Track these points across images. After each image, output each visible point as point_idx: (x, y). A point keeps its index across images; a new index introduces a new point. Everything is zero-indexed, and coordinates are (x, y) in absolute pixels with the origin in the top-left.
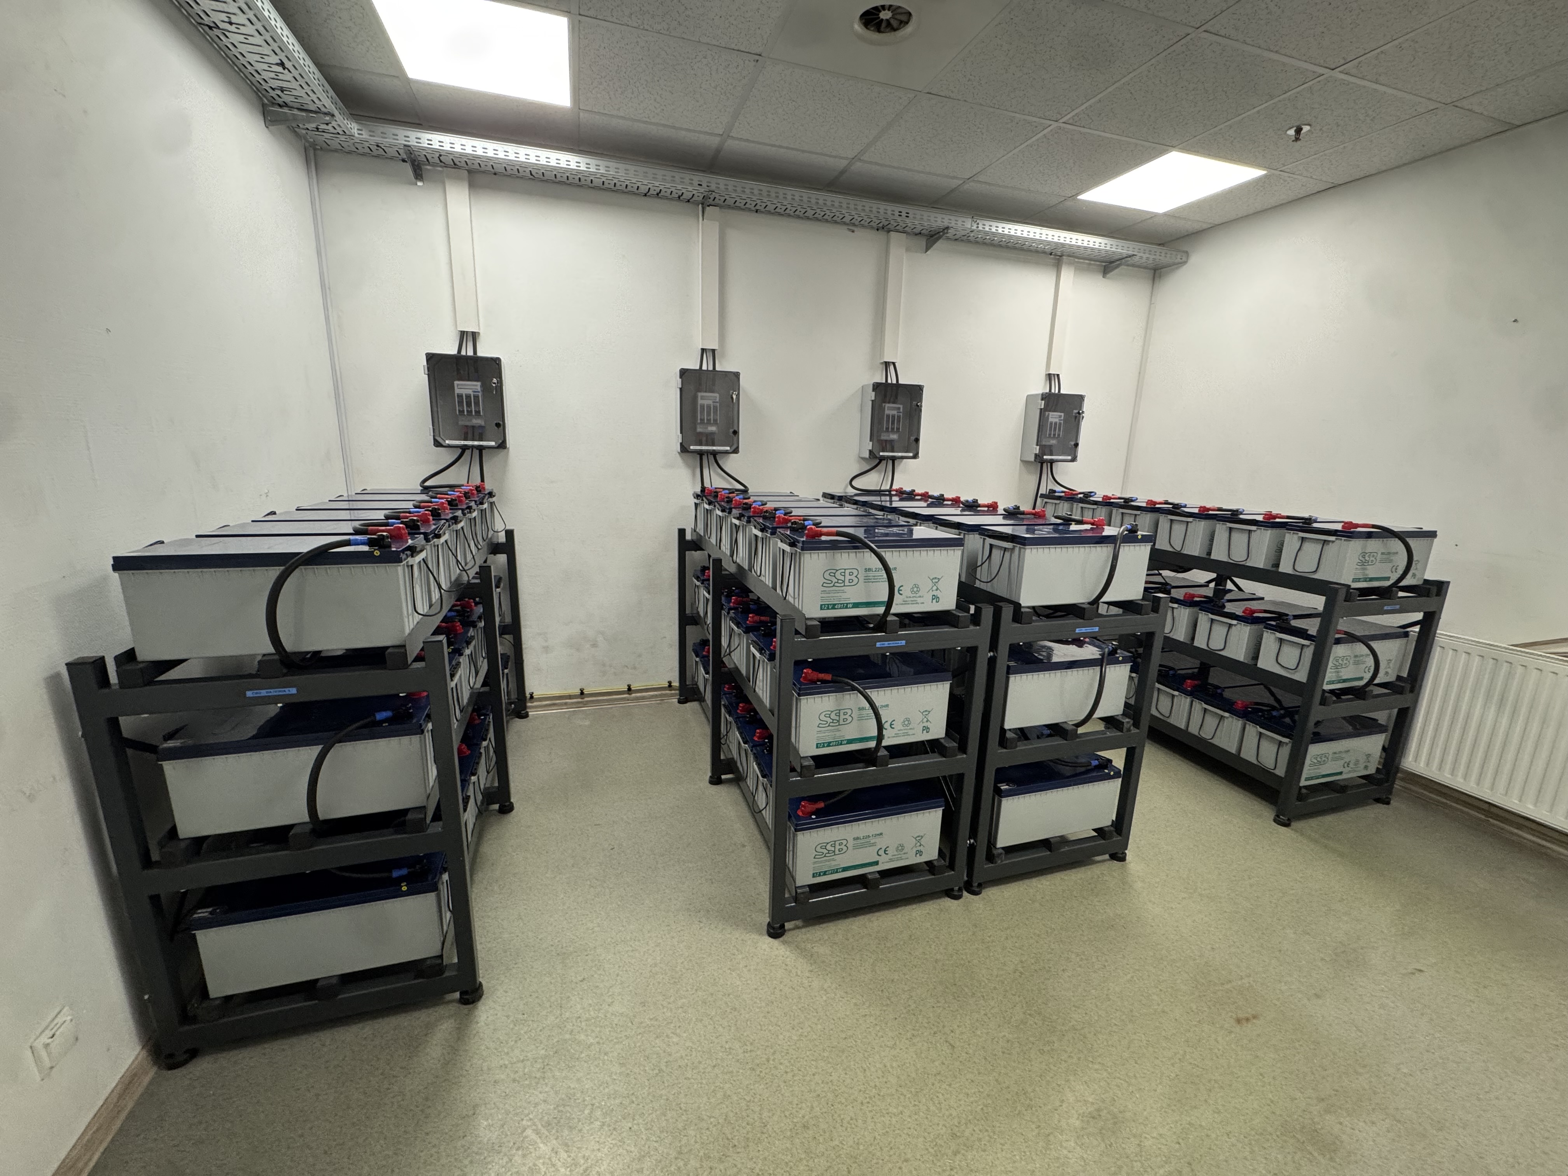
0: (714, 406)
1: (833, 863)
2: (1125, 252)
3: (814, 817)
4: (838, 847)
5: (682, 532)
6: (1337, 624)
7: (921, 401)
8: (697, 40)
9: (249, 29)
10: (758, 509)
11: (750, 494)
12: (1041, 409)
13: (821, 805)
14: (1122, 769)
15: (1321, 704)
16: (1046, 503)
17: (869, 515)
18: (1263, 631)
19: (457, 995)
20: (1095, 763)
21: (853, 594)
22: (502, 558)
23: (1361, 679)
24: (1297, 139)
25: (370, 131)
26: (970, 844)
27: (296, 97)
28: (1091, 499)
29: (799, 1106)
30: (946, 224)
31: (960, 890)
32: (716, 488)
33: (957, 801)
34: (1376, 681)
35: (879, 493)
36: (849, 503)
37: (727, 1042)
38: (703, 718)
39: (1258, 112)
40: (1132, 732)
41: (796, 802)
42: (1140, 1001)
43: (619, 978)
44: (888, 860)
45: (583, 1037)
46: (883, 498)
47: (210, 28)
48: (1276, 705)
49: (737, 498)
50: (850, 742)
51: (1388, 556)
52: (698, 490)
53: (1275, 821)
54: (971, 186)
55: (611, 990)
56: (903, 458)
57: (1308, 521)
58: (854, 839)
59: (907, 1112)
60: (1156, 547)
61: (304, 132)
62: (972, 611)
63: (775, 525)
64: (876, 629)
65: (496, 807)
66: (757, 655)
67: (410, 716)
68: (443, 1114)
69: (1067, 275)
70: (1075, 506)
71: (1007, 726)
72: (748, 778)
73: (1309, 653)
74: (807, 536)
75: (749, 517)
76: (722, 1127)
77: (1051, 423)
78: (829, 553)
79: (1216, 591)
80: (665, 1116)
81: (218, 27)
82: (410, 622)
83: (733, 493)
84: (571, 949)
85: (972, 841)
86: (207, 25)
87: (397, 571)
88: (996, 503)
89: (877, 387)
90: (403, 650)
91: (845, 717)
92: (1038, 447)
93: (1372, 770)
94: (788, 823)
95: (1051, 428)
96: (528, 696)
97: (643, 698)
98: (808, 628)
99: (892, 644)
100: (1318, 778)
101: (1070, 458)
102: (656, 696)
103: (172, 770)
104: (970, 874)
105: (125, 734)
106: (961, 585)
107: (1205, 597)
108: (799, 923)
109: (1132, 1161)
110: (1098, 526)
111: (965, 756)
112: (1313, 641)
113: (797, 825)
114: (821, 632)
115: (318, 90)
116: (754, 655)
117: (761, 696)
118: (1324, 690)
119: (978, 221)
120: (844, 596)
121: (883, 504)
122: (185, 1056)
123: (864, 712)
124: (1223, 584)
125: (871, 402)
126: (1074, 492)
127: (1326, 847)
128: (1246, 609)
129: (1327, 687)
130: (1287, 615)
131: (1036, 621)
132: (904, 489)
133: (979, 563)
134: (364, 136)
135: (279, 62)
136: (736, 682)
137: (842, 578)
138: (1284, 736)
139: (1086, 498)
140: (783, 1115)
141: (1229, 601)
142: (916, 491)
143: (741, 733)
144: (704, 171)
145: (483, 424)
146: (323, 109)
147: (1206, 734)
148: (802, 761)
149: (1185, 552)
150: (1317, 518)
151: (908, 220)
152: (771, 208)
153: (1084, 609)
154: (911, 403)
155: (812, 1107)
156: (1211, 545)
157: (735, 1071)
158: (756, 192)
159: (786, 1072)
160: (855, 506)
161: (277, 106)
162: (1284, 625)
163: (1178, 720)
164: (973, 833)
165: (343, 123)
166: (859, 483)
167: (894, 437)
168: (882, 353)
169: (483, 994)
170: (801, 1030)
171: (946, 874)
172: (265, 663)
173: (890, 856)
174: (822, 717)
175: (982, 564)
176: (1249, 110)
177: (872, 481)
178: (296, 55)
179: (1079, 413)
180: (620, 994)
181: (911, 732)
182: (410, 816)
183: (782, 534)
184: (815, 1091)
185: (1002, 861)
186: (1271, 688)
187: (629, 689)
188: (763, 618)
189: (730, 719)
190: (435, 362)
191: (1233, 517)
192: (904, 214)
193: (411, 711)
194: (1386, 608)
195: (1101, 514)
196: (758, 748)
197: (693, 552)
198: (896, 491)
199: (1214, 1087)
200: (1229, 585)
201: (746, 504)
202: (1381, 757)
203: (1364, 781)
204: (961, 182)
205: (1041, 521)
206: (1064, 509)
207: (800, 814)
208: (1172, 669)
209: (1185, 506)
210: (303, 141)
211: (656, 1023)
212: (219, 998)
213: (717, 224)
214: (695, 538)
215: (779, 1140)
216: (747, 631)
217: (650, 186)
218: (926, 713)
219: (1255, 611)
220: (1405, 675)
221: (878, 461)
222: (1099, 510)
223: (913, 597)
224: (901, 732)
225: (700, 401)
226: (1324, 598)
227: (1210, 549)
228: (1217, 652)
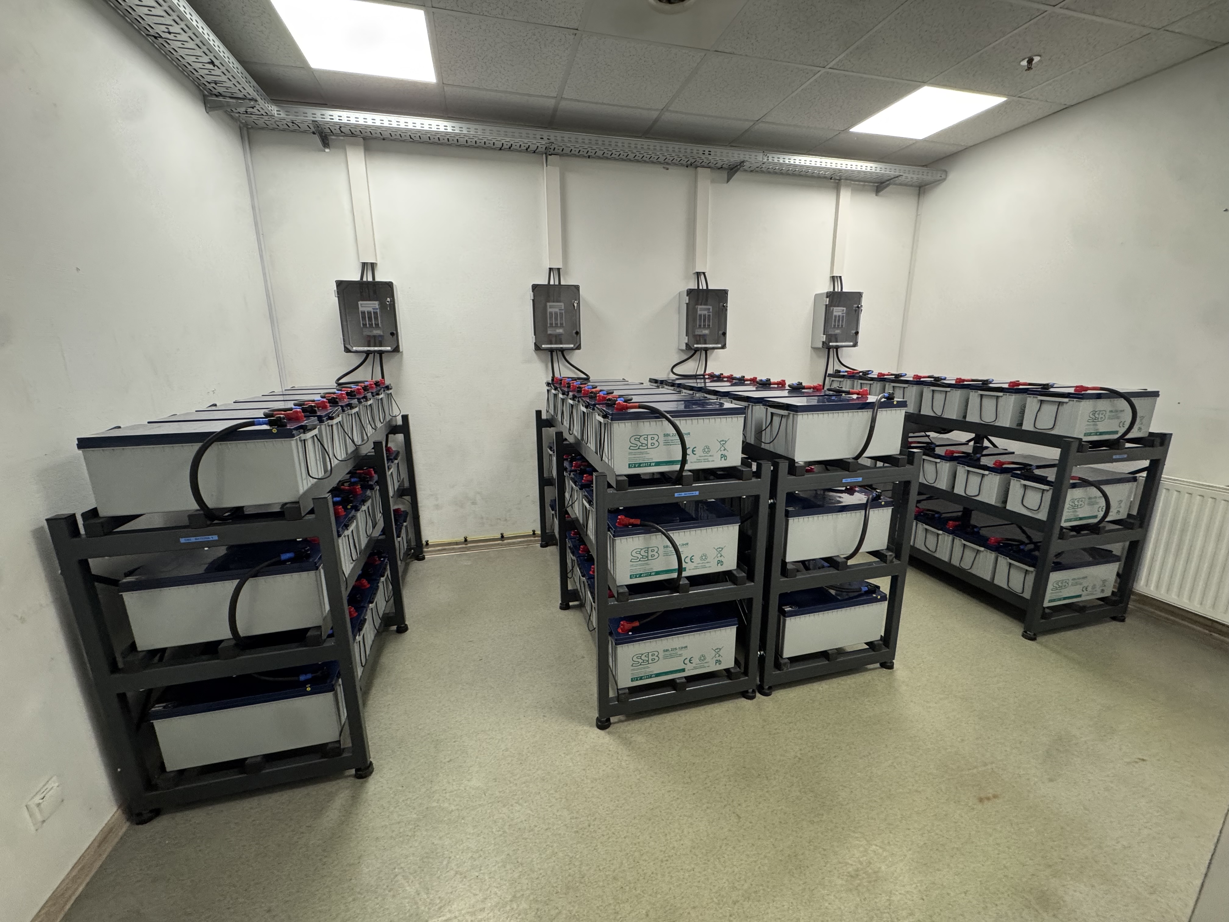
0: (560, 313)
1: (648, 670)
2: (893, 173)
3: (630, 633)
4: (651, 657)
5: (539, 413)
6: (1071, 472)
7: (726, 302)
8: (526, 21)
9: (184, 37)
10: (589, 391)
11: (588, 381)
12: (826, 305)
13: (637, 624)
14: (888, 594)
15: (1060, 538)
16: (833, 381)
18: (1010, 479)
19: (353, 771)
20: (865, 589)
21: (655, 455)
22: (400, 437)
23: (1096, 517)
24: (1029, 68)
25: (286, 112)
26: (760, 655)
27: (227, 88)
28: (869, 376)
29: (612, 862)
30: (742, 158)
31: (754, 691)
32: (562, 377)
33: (748, 620)
34: (1109, 519)
35: (695, 377)
36: (669, 386)
37: (558, 811)
38: (555, 558)
39: (994, 48)
40: (895, 563)
41: (616, 622)
42: (898, 783)
43: (478, 759)
44: (692, 668)
45: (446, 805)
46: (698, 381)
47: (156, 37)
48: (1026, 540)
49: (577, 384)
50: (657, 573)
51: (1116, 414)
52: (550, 380)
53: (1023, 636)
54: (761, 126)
55: (470, 769)
56: (714, 348)
57: (1047, 387)
58: (664, 651)
59: (697, 869)
60: (911, 412)
61: (237, 115)
62: (754, 468)
63: (597, 402)
64: (674, 483)
65: (394, 628)
66: (587, 506)
67: (308, 557)
68: (336, 862)
69: (846, 196)
70: (856, 382)
71: (788, 560)
72: (586, 604)
73: (1048, 496)
74: (618, 410)
76: (550, 877)
77: (836, 316)
78: (634, 422)
79: (975, 448)
80: (505, 867)
81: (161, 37)
82: (304, 485)
83: (575, 380)
84: (443, 737)
85: (762, 652)
86: (153, 36)
87: (291, 444)
88: (784, 381)
89: (690, 292)
90: (297, 505)
91: (652, 553)
92: (825, 336)
93: (1108, 593)
94: (610, 638)
95: (835, 320)
96: (424, 542)
97: (514, 543)
98: (618, 482)
99: (688, 494)
100: (1060, 600)
101: (852, 344)
102: (524, 542)
103: (131, 599)
104: (762, 680)
105: (94, 571)
106: (747, 445)
107: (964, 453)
108: (622, 717)
109: (881, 913)
110: (863, 395)
111: (753, 584)
112: (1052, 486)
113: (617, 640)
114: (629, 486)
115: (242, 81)
116: (585, 506)
118: (1062, 527)
119: (768, 155)
120: (647, 456)
121: (696, 385)
122: (150, 815)
123: (667, 550)
124: (981, 442)
125: (686, 305)
126: (855, 372)
127: (1065, 656)
128: (996, 462)
129: (1065, 524)
130: (1031, 465)
132: (715, 374)
133: (764, 428)
134: (282, 116)
135: (210, 61)
136: (576, 528)
137: (646, 442)
138: (1029, 566)
139: (864, 376)
140: (598, 869)
141: (984, 456)
142: (724, 375)
143: (580, 569)
144: (546, 128)
145: (382, 334)
146: (248, 96)
147: (966, 565)
148: (619, 589)
149: (945, 417)
150: (1054, 384)
151: (710, 157)
152: (600, 153)
153: (849, 463)
154: (719, 304)
155: (622, 863)
156: (966, 409)
157: (562, 833)
158: (587, 141)
159: (603, 835)
160: (671, 387)
161: (214, 96)
162: (1028, 474)
163: (943, 555)
164: (763, 647)
165: (265, 106)
166: (679, 370)
167: (706, 332)
168: (694, 267)
169: (373, 771)
170: (617, 802)
171: (741, 679)
172: (192, 517)
173: (694, 665)
174: (634, 554)
175: (766, 428)
176: (985, 47)
177: (690, 368)
178: (222, 54)
179: (858, 307)
180: (477, 772)
181: (707, 565)
182: (309, 634)
183: (601, 409)
184: (625, 850)
185: (788, 669)
186: (1022, 526)
187: (502, 536)
189: (574, 558)
190: (343, 288)
191: (984, 386)
192: (707, 153)
193: (309, 552)
194: (1114, 457)
195: (873, 386)
197: (548, 428)
198: (709, 375)
199: (956, 854)
200: (986, 443)
201: (582, 388)
202: (1116, 581)
203: (1102, 603)
204: (752, 123)
205: (817, 393)
206: (846, 385)
207: (620, 631)
208: (938, 513)
209: (945, 379)
210: (239, 123)
211: (503, 795)
212: (173, 771)
213: (558, 168)
214: (548, 417)
215: (593, 888)
216: (581, 487)
217: (503, 141)
218: (720, 550)
219: (1004, 463)
220: (1135, 512)
221: (694, 352)
222: (875, 384)
223: (705, 456)
224: (700, 565)
225: (549, 310)
226: (1060, 450)
227: (966, 413)
228: (973, 498)
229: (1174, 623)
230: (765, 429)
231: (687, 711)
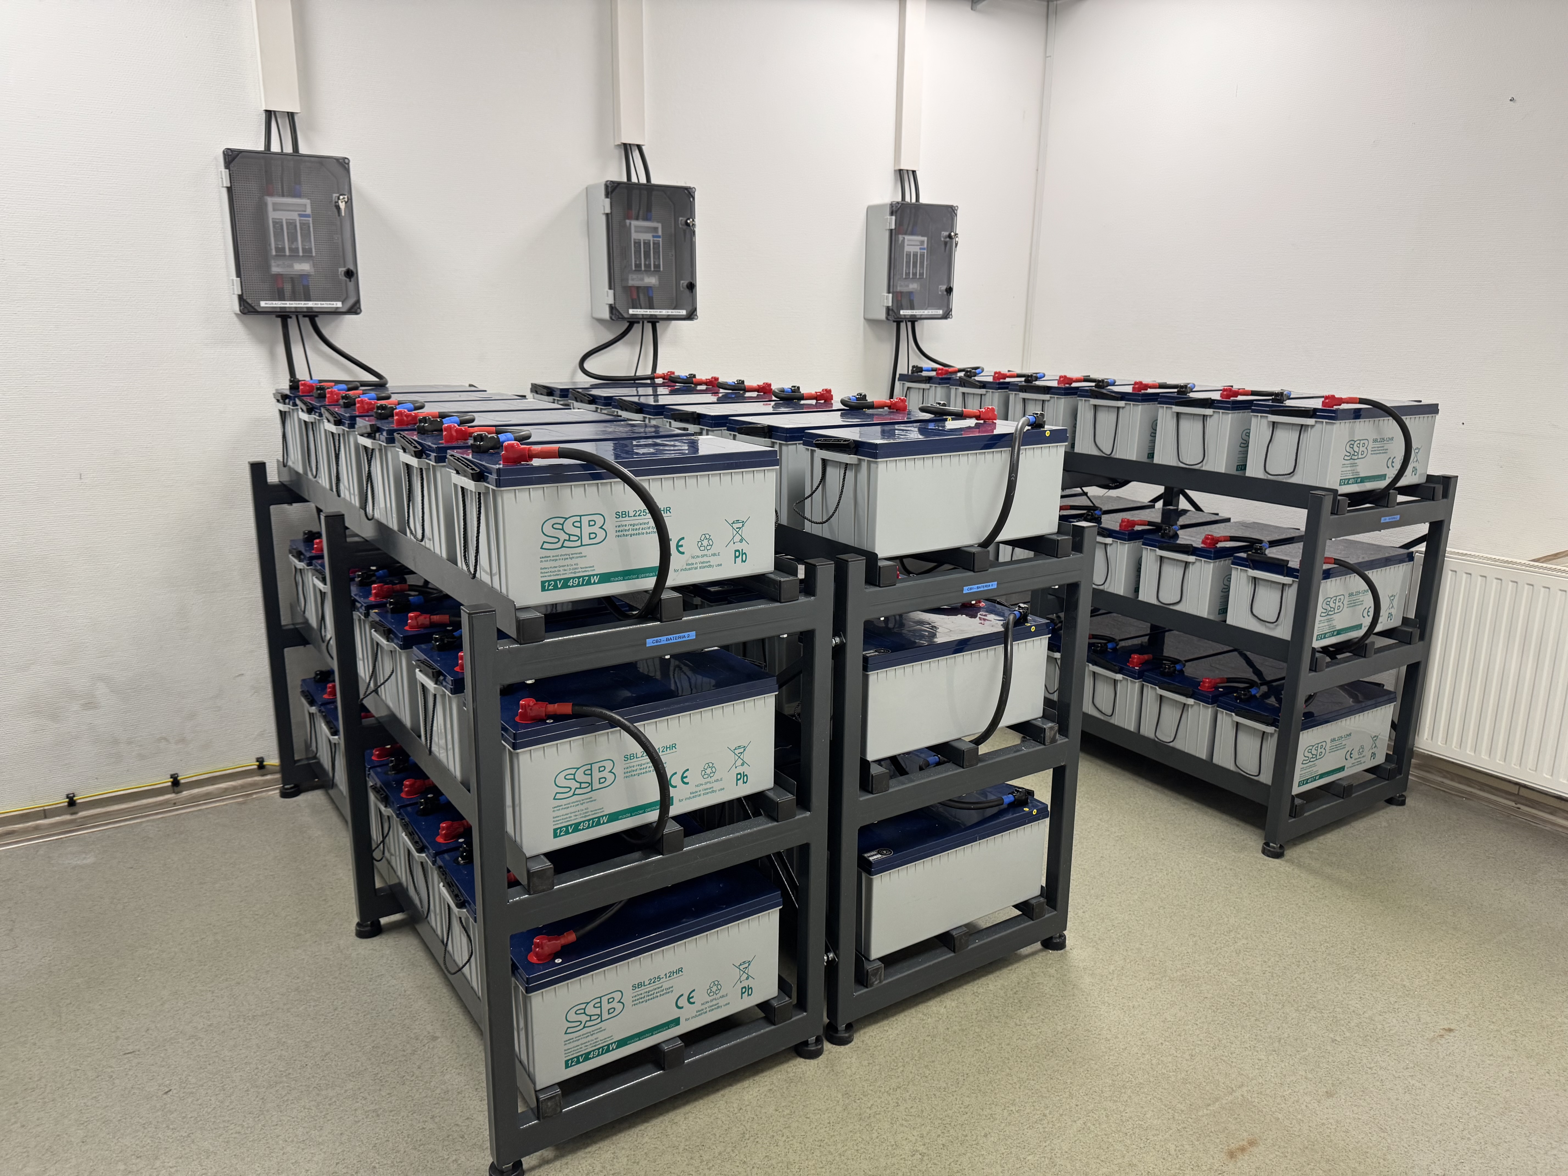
0: (302, 224)
1: (601, 1036)
3: (558, 961)
4: (606, 1006)
5: (258, 470)
6: (1324, 549)
7: (692, 215)
10: (407, 416)
11: (391, 390)
12: (891, 230)
13: (571, 937)
14: (1049, 803)
15: (1311, 670)
16: (909, 388)
17: (617, 420)
18: (1231, 568)
20: (1008, 799)
21: (600, 559)
23: (1359, 627)
26: (828, 961)
28: (977, 378)
31: (818, 1040)
32: (320, 381)
33: (802, 892)
34: (1379, 628)
35: (633, 381)
38: (333, 818)
40: (1059, 742)
41: (523, 941)
44: (695, 1014)
46: (642, 391)
48: (1255, 678)
49: (365, 398)
50: (614, 817)
51: (1381, 444)
52: (284, 386)
53: (1263, 851)
56: (669, 318)
57: (1279, 397)
58: (634, 987)
60: (1077, 450)
62: (801, 574)
63: (443, 443)
64: (644, 617)
66: (430, 685)
70: (953, 391)
71: (871, 756)
72: (432, 915)
73: (1291, 594)
74: (506, 460)
75: (391, 432)
77: (908, 255)
78: (550, 488)
79: (1165, 514)
83: (356, 388)
85: (831, 955)
88: (829, 391)
89: (612, 189)
91: (601, 775)
92: (890, 295)
93: (1380, 759)
94: (513, 979)
95: (908, 263)
97: (208, 796)
98: (521, 625)
99: (674, 638)
100: (1314, 780)
101: (940, 312)
102: (235, 789)
104: (832, 1011)
106: (781, 532)
107: (1150, 523)
108: (547, 1153)
110: (986, 418)
111: (808, 814)
112: (1296, 577)
113: (528, 981)
114: (549, 630)
116: (423, 686)
117: (444, 760)
118: (1314, 649)
120: (582, 563)
121: (643, 400)
123: (635, 762)
124: (1174, 502)
125: (604, 217)
126: (950, 369)
128: (1206, 538)
129: (1317, 644)
130: (1260, 541)
131: (903, 581)
132: (677, 374)
133: (808, 492)
136: (392, 741)
137: (577, 532)
138: (1268, 724)
139: (969, 378)
141: (1184, 527)
142: (698, 377)
143: (410, 835)
147: (1165, 735)
148: (530, 864)
149: (1117, 456)
150: (1290, 393)
153: (973, 554)
154: (676, 221)
156: (1153, 442)
160: (593, 407)
162: (1257, 557)
163: (1126, 719)
164: (832, 942)
166: (597, 365)
167: (651, 280)
168: (616, 127)
171: (794, 1018)
173: (698, 1006)
174: (561, 781)
175: (812, 492)
177: (619, 361)
179: (950, 237)
181: (716, 786)
183: (458, 459)
185: (880, 982)
186: (1248, 653)
187: (176, 782)
188: (436, 618)
189: (387, 811)
191: (1180, 396)
194: (1383, 520)
195: (993, 400)
196: (446, 856)
197: (286, 506)
198: (663, 376)
200: (1183, 504)
201: (382, 407)
202: (1390, 738)
203: (1373, 776)
205: (899, 418)
206: (936, 396)
207: (534, 959)
208: (1111, 640)
209: (1113, 384)
214: (286, 479)
216: (407, 643)
218: (740, 751)
219: (1218, 540)
220: (1412, 615)
221: (627, 324)
222: (989, 395)
223: (703, 556)
224: (701, 788)
225: (272, 215)
226: (1306, 511)
227: (1152, 448)
228: (1171, 607)
229: (1471, 796)
230: (811, 495)
231: (687, 1108)
